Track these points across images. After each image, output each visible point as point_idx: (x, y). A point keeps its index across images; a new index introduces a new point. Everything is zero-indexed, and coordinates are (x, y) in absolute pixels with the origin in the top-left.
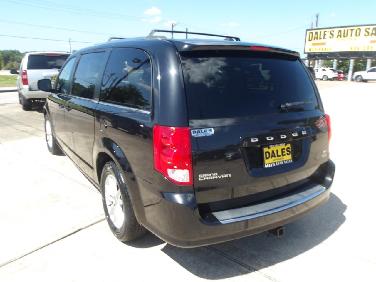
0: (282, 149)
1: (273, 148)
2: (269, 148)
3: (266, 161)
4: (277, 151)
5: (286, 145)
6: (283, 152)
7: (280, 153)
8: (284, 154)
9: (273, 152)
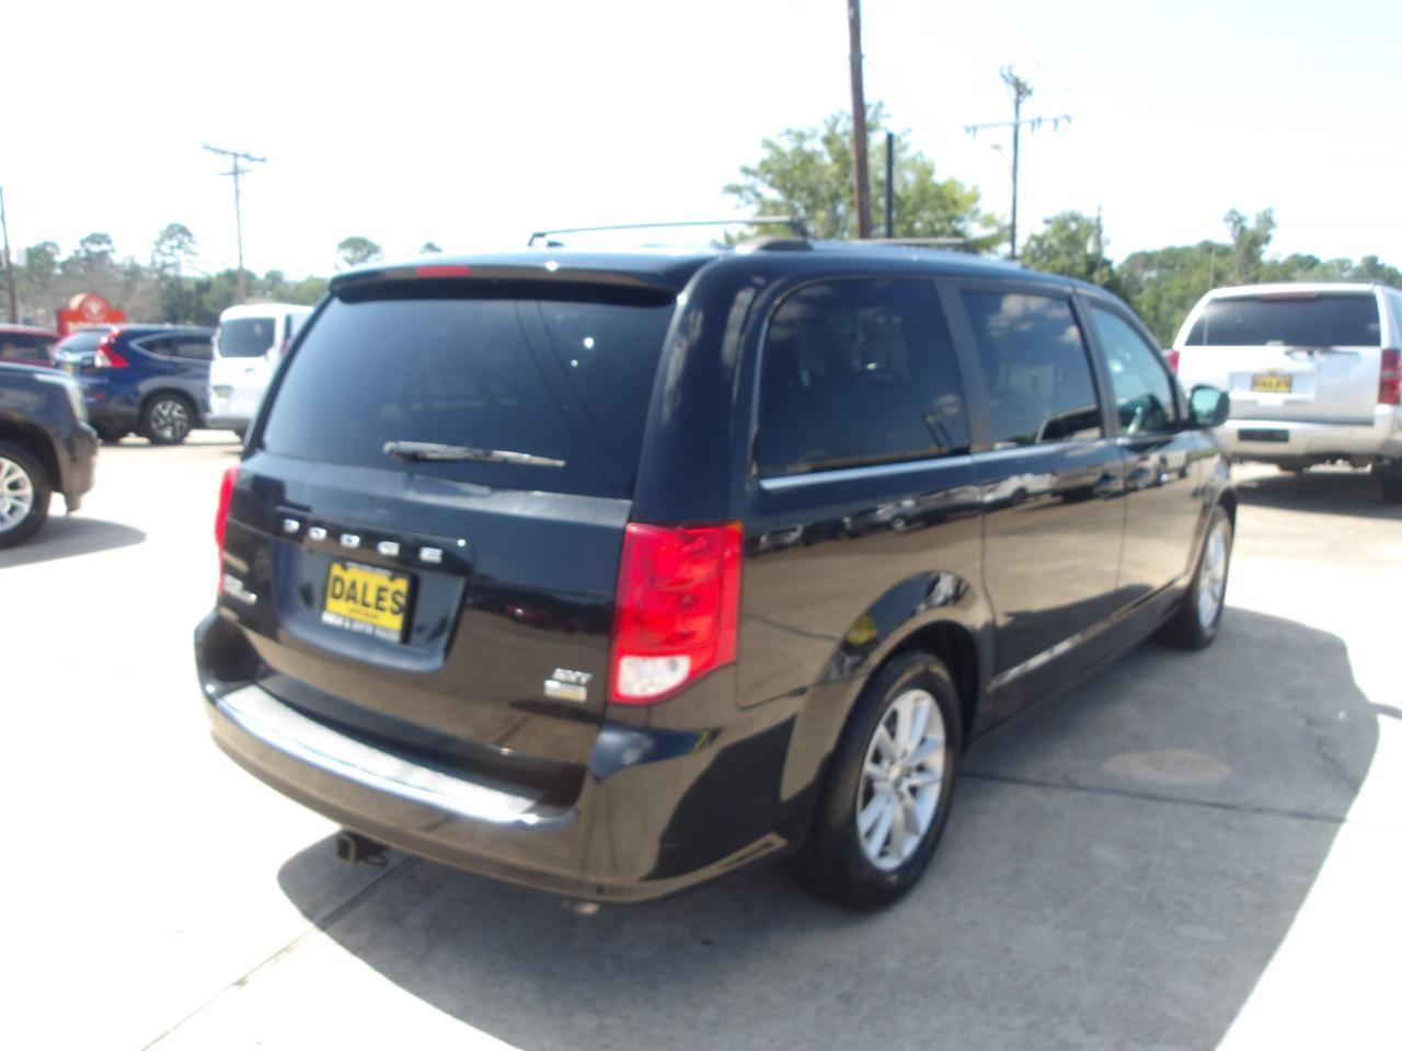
0: (381, 589)
1: (356, 574)
2: (345, 568)
3: (332, 604)
4: (365, 587)
5: (392, 579)
6: (380, 598)
7: (371, 598)
8: (382, 604)
9: (353, 585)
